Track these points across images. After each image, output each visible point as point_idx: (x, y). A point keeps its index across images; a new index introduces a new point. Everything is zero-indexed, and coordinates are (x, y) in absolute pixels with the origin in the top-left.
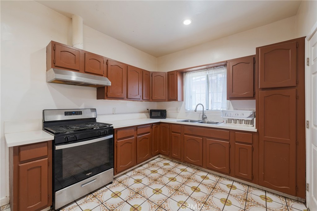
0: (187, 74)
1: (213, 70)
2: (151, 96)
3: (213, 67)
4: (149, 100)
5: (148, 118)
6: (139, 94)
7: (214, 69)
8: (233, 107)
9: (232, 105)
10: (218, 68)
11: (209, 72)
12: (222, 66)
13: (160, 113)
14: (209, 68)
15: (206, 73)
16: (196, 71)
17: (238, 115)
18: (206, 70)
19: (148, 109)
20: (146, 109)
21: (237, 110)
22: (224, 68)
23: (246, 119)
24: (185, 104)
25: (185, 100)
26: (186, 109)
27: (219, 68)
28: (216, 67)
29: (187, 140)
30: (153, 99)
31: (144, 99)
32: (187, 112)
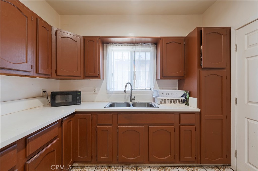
0: (109, 46)
1: (140, 46)
2: (54, 68)
3: (141, 43)
4: (49, 75)
5: (45, 105)
6: (27, 62)
7: (142, 45)
8: (159, 87)
9: (158, 84)
10: (145, 45)
11: (136, 48)
12: (150, 44)
13: (70, 96)
14: (136, 43)
15: (133, 48)
16: (121, 44)
17: (169, 94)
18: (133, 44)
19: (44, 92)
20: (42, 91)
21: (162, 89)
22: (151, 46)
23: (179, 98)
24: (106, 83)
25: (106, 78)
26: (108, 89)
27: (147, 45)
28: (144, 43)
29: (122, 133)
30: (58, 74)
31: (39, 72)
32: (109, 94)
